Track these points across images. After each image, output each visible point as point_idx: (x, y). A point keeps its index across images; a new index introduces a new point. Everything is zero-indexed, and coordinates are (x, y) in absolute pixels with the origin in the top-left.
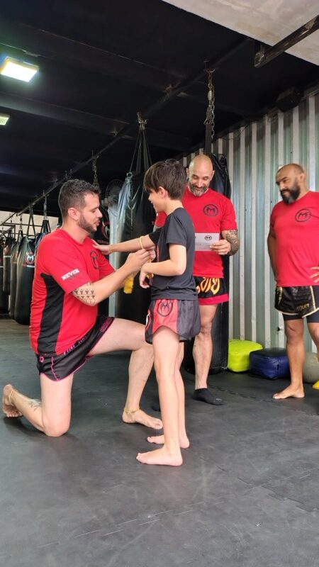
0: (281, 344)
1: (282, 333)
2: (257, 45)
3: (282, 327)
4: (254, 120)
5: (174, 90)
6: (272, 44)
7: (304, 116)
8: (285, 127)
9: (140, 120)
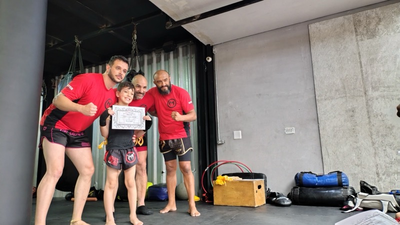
0: (164, 182)
1: (165, 175)
2: (168, 18)
3: (164, 171)
4: (146, 54)
5: (107, 28)
6: (176, 20)
7: (176, 56)
8: (165, 60)
9: (77, 41)
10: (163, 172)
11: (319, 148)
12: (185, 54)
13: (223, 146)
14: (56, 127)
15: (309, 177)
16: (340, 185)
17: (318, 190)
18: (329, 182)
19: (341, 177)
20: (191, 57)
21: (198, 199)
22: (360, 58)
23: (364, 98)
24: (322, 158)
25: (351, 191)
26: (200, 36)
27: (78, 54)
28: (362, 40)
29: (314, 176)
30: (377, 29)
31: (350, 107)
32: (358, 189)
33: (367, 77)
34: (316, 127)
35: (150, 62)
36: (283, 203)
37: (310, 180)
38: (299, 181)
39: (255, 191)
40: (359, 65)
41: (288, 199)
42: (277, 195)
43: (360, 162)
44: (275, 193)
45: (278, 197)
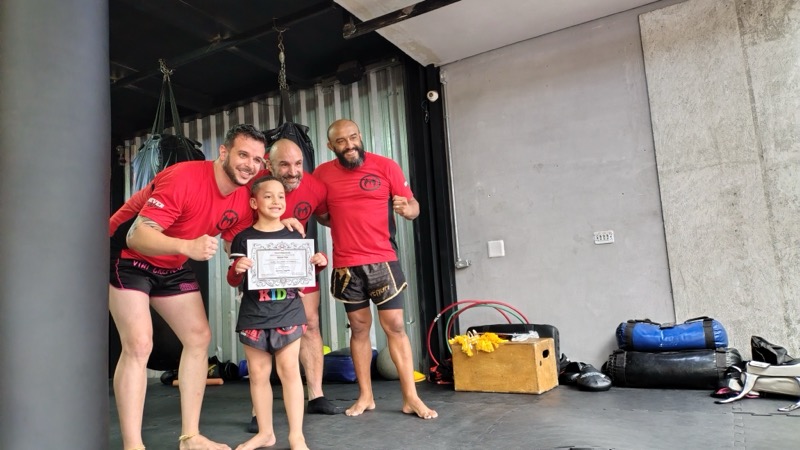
2: (346, 16)
4: (302, 88)
5: (223, 41)
6: (364, 20)
7: (365, 91)
8: (342, 100)
9: (163, 69)
11: (666, 271)
12: (383, 85)
15: (645, 332)
16: (711, 346)
17: (665, 356)
18: (687, 339)
19: (713, 330)
20: (394, 90)
21: (420, 377)
22: (750, 82)
23: (758, 166)
24: (672, 292)
25: (732, 358)
26: (413, 48)
27: (167, 96)
28: (754, 44)
29: (657, 328)
30: (786, 18)
31: (728, 186)
32: (746, 353)
33: (765, 122)
34: (658, 229)
35: (312, 106)
36: (593, 385)
37: (649, 338)
38: (625, 339)
39: (538, 363)
40: (748, 96)
41: (603, 376)
42: (581, 367)
43: (750, 298)
44: (575, 364)
45: (584, 372)
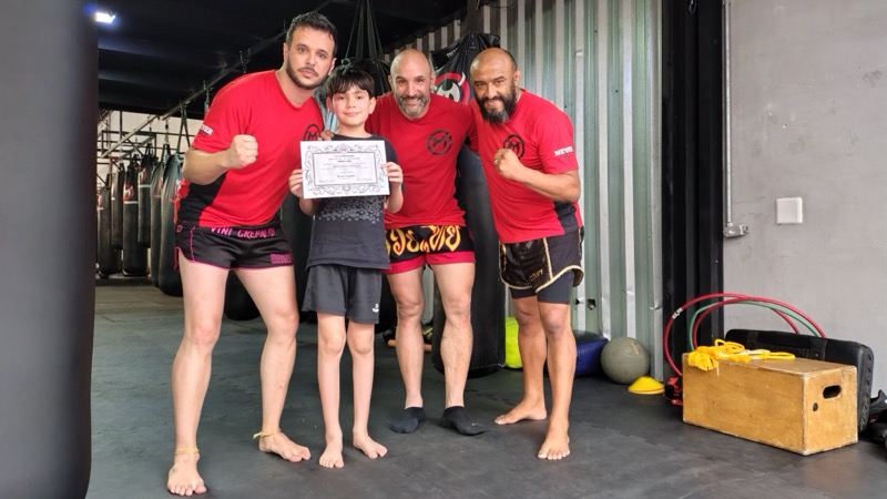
0: (582, 325)
1: (582, 308)
3: (582, 299)
10: (578, 302)
13: (742, 240)
14: (202, 224)
21: (656, 387)
39: (808, 406)
